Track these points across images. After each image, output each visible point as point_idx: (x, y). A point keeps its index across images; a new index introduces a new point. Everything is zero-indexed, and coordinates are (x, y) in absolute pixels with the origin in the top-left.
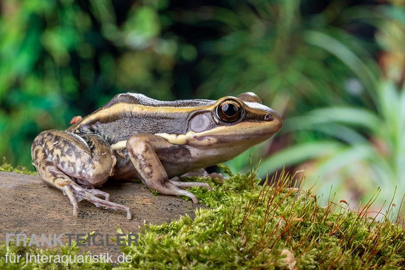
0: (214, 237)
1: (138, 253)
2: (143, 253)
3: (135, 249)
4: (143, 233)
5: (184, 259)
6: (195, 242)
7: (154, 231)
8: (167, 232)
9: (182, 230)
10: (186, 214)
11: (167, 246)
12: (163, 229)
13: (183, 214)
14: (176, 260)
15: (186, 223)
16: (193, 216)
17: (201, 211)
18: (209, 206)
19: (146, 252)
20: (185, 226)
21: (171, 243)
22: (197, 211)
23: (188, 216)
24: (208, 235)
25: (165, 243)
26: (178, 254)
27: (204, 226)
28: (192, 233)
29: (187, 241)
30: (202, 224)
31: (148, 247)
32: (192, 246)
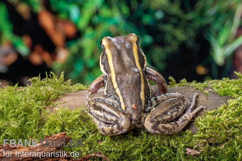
0: (239, 114)
1: (205, 126)
2: (207, 126)
3: (203, 124)
4: (205, 116)
5: (227, 127)
6: (231, 118)
7: (210, 114)
8: (216, 114)
9: (224, 112)
10: (224, 104)
11: (218, 121)
12: (214, 113)
13: (223, 104)
14: (224, 128)
15: (225, 108)
16: (227, 105)
17: (231, 100)
18: (234, 97)
19: (208, 125)
20: (224, 110)
21: (220, 119)
22: (229, 101)
23: (225, 105)
24: (236, 113)
25: (216, 120)
26: (224, 125)
27: (234, 109)
28: (228, 113)
29: (227, 117)
30: (232, 108)
31: (208, 123)
32: (230, 120)
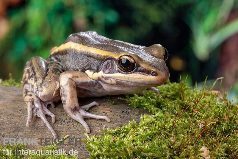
0: (152, 138)
1: (99, 151)
2: (102, 151)
3: (96, 149)
4: (103, 135)
5: (131, 155)
6: (138, 142)
7: (110, 134)
8: (119, 134)
9: (130, 132)
10: (134, 120)
11: (119, 146)
12: (116, 132)
13: (131, 120)
14: (125, 157)
15: (133, 127)
16: (138, 122)
17: (145, 117)
18: (151, 112)
19: (104, 150)
20: (132, 130)
21: (122, 143)
22: (141, 117)
23: (135, 122)
24: (148, 137)
25: (117, 143)
26: (126, 152)
27: (146, 129)
28: (137, 135)
29: (133, 141)
30: (144, 127)
31: (106, 147)
32: (137, 145)
